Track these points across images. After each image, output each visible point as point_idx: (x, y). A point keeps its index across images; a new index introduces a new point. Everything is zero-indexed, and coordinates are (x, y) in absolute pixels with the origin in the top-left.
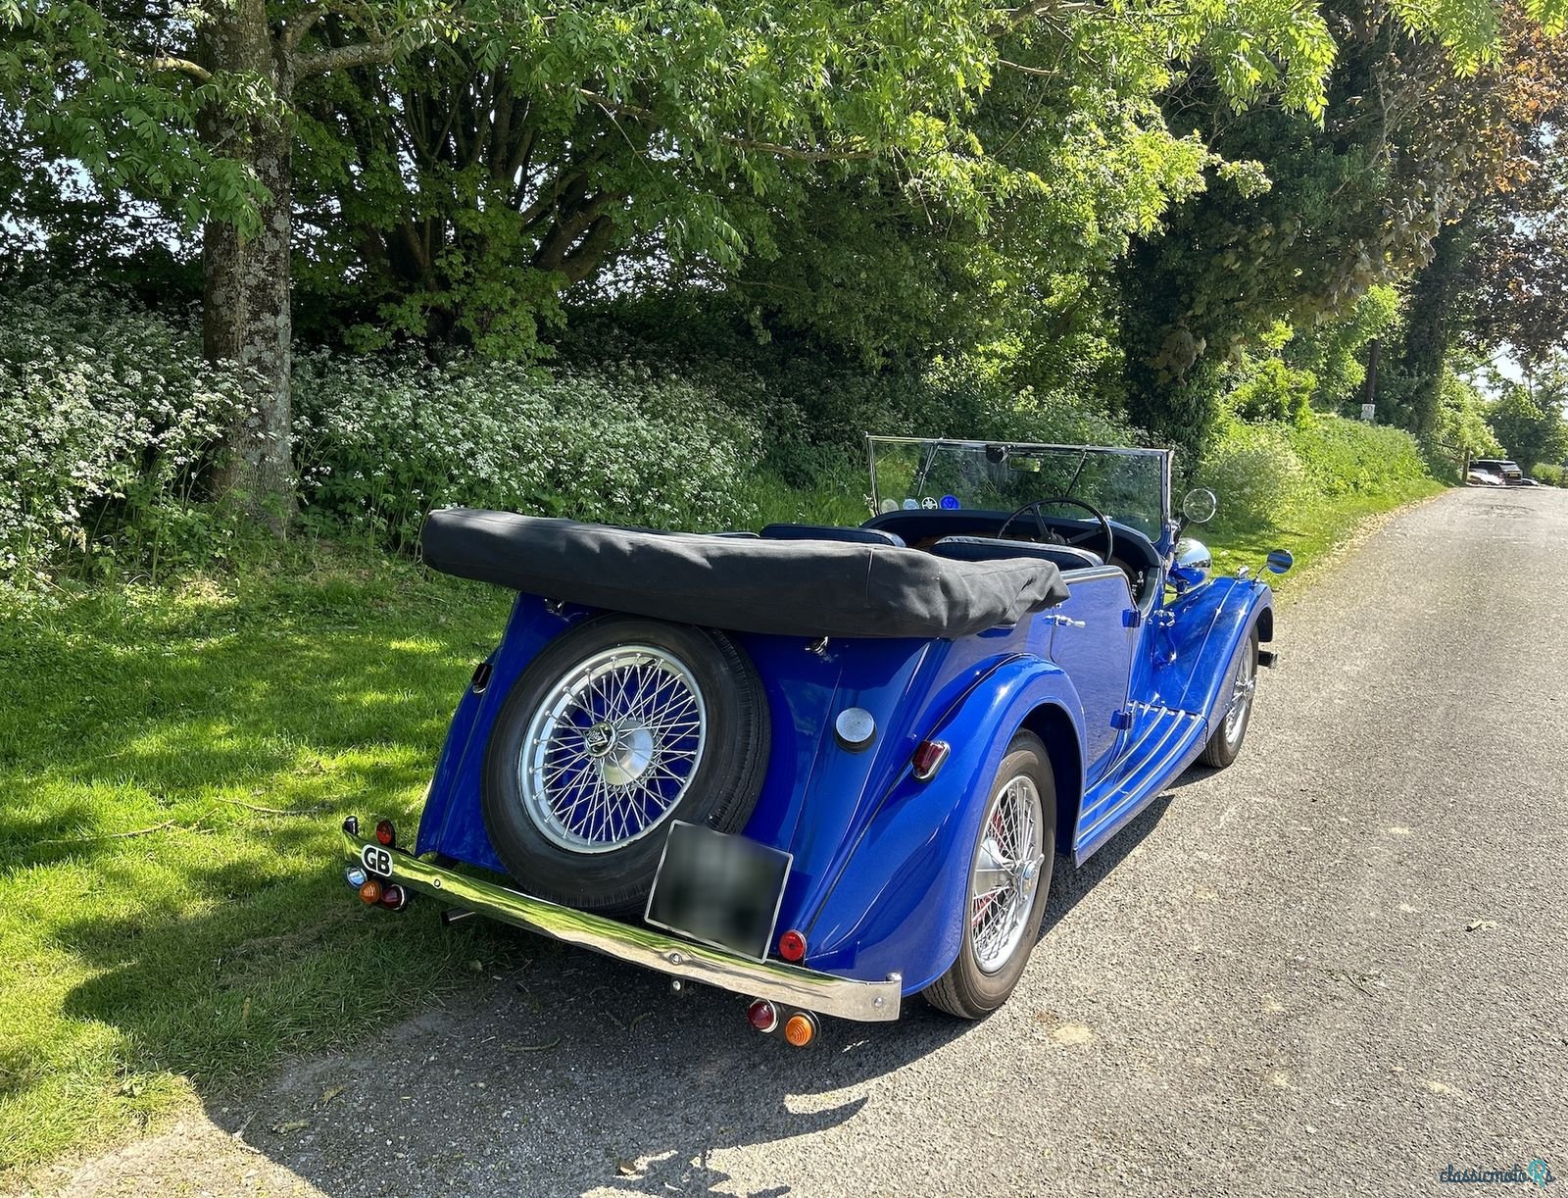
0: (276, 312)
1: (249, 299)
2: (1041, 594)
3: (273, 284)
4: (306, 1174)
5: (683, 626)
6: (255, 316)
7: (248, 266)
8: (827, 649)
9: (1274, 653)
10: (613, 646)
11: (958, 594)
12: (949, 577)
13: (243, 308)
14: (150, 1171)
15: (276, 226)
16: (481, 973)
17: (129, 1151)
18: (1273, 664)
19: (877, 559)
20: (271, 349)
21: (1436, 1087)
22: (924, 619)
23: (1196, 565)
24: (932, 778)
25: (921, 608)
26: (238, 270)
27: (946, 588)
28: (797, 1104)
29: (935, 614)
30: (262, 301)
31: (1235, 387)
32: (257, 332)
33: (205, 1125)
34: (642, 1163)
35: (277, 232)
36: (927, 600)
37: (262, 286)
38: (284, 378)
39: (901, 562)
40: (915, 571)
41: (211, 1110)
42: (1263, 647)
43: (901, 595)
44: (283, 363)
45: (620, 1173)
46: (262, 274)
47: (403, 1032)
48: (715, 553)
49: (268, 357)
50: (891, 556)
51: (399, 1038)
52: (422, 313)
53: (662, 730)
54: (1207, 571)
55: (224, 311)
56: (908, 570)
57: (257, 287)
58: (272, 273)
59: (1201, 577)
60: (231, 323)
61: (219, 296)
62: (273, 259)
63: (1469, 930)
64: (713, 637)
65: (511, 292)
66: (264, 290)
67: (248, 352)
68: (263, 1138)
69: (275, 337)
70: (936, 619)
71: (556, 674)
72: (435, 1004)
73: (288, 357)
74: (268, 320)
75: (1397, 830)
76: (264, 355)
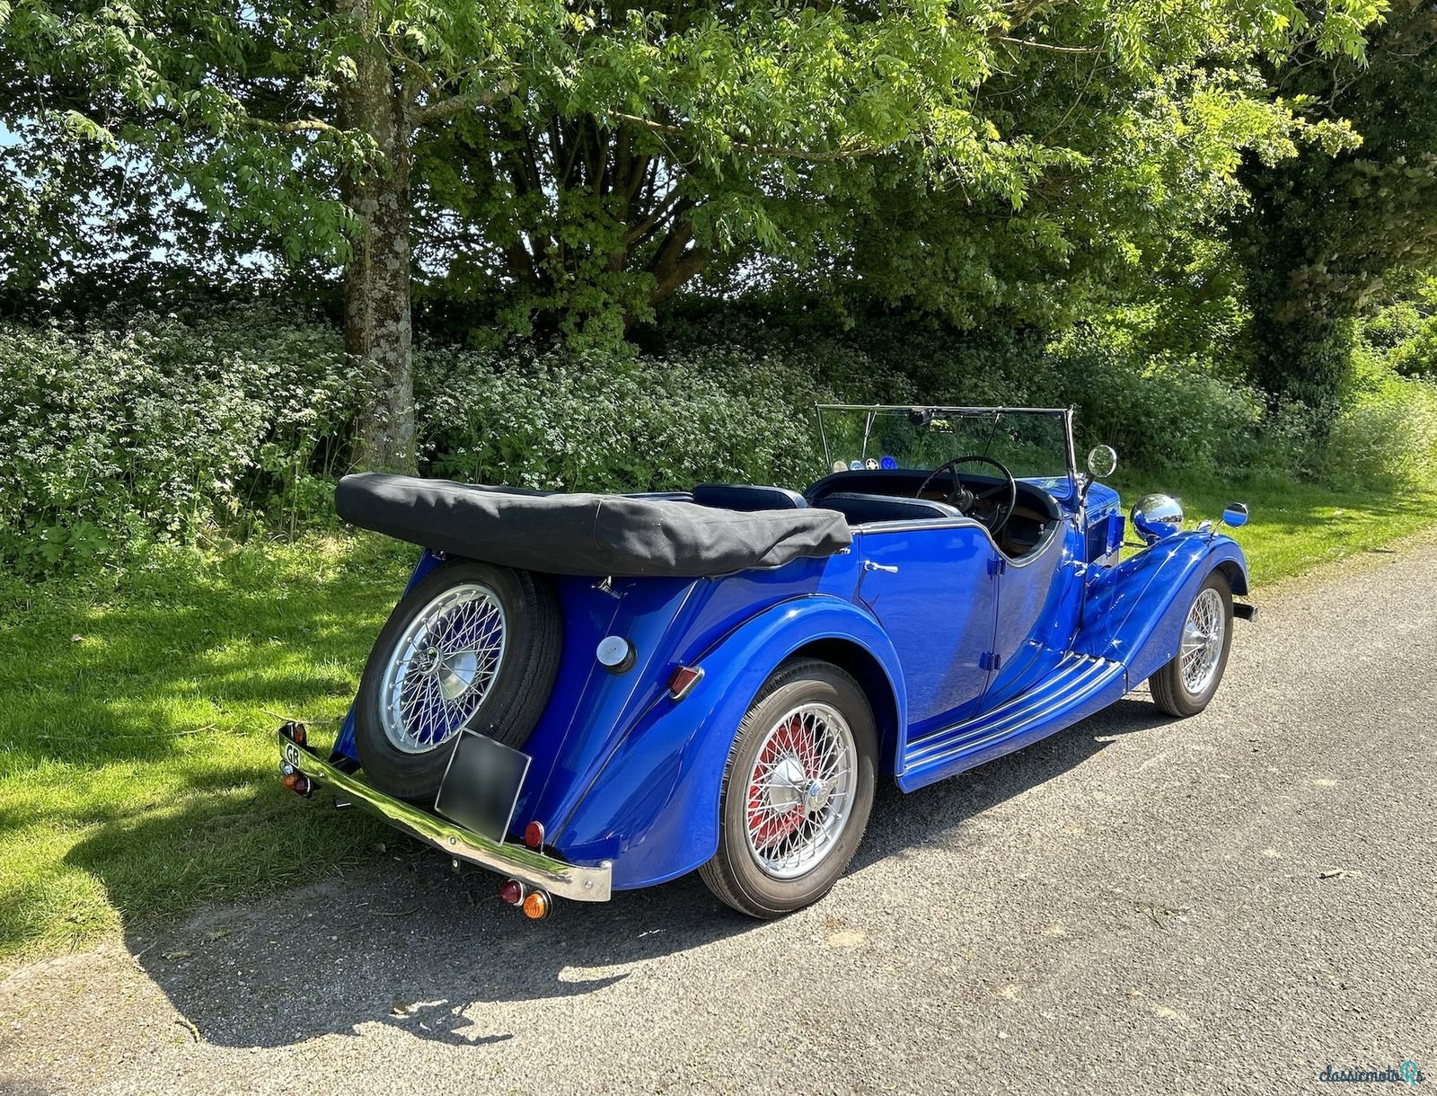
0: (397, 319)
1: (375, 310)
2: (815, 540)
3: (395, 296)
4: (168, 990)
5: (500, 567)
6: (381, 323)
7: (374, 282)
8: (613, 587)
9: (1254, 606)
10: (456, 584)
11: (686, 536)
12: (671, 522)
13: (370, 318)
14: (64, 977)
15: (397, 248)
16: (384, 854)
17: (58, 961)
18: (1253, 617)
19: (604, 507)
20: (394, 350)
21: (1164, 1012)
22: (646, 559)
23: (1169, 520)
24: (683, 698)
25: (641, 549)
26: (367, 286)
27: (669, 532)
28: (569, 974)
29: (658, 554)
30: (387, 312)
31: (1399, 343)
32: (382, 337)
33: (120, 948)
34: (414, 1008)
35: (397, 253)
36: (648, 543)
37: (386, 299)
38: (405, 373)
39: (622, 510)
40: (636, 518)
41: (128, 939)
42: (1237, 599)
43: (622, 538)
44: (404, 361)
45: (394, 1013)
46: (385, 289)
47: (301, 894)
48: (504, 505)
49: (391, 356)
50: (614, 505)
51: (297, 898)
52: (530, 318)
53: (485, 653)
54: (1177, 525)
55: (356, 320)
56: (630, 517)
57: (382, 299)
58: (394, 288)
59: (1173, 530)
60: (361, 330)
61: (353, 309)
62: (395, 276)
63: (1323, 877)
64: (521, 576)
65: (605, 296)
66: (387, 302)
67: (376, 353)
68: (153, 963)
69: (397, 340)
70: (660, 561)
71: (418, 607)
72: (337, 875)
73: (409, 356)
74: (391, 326)
75: (1324, 782)
76: (388, 355)
